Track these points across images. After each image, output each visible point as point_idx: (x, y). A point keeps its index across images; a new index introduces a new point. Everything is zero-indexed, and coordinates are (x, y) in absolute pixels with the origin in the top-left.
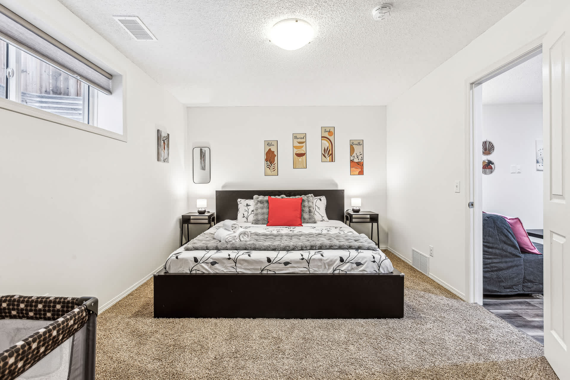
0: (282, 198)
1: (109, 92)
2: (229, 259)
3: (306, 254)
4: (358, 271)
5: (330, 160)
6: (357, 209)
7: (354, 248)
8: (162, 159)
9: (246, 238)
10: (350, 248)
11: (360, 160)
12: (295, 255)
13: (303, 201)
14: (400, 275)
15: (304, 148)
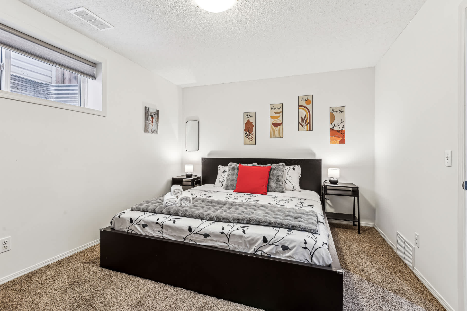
0: (253, 166)
1: (93, 77)
2: (157, 223)
3: (227, 228)
4: (284, 256)
5: (307, 129)
6: (334, 181)
7: (287, 227)
8: (150, 130)
9: (188, 204)
10: (281, 226)
11: (341, 128)
12: (217, 228)
13: (271, 169)
14: (337, 272)
15: (280, 118)
